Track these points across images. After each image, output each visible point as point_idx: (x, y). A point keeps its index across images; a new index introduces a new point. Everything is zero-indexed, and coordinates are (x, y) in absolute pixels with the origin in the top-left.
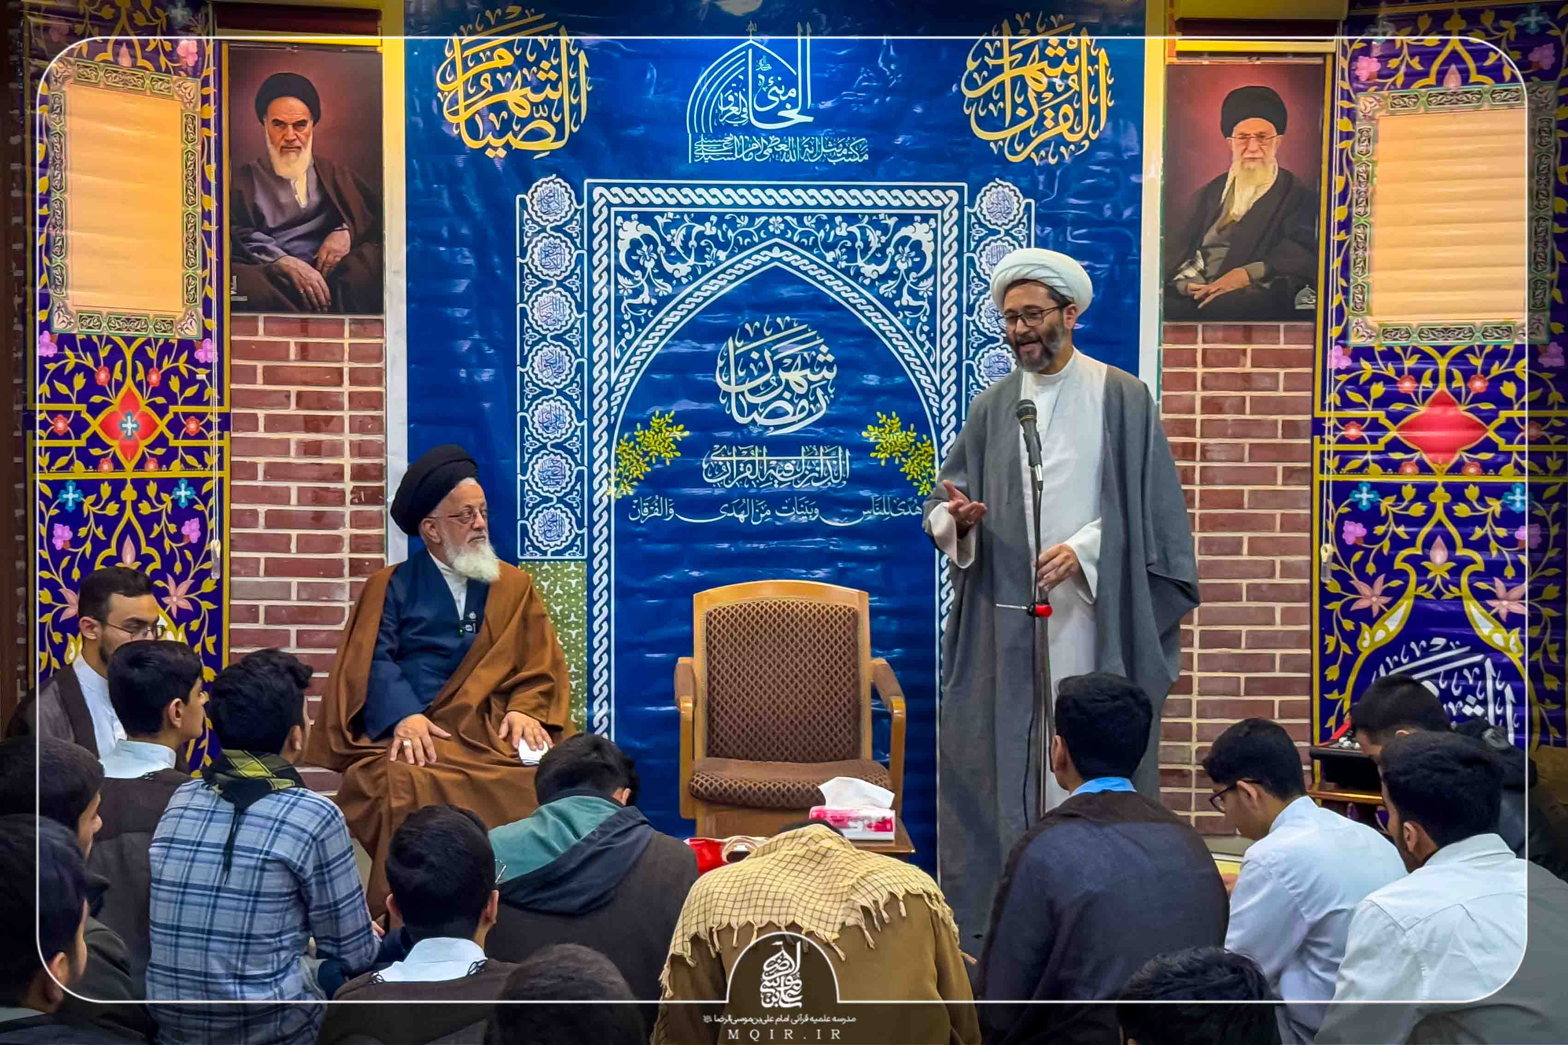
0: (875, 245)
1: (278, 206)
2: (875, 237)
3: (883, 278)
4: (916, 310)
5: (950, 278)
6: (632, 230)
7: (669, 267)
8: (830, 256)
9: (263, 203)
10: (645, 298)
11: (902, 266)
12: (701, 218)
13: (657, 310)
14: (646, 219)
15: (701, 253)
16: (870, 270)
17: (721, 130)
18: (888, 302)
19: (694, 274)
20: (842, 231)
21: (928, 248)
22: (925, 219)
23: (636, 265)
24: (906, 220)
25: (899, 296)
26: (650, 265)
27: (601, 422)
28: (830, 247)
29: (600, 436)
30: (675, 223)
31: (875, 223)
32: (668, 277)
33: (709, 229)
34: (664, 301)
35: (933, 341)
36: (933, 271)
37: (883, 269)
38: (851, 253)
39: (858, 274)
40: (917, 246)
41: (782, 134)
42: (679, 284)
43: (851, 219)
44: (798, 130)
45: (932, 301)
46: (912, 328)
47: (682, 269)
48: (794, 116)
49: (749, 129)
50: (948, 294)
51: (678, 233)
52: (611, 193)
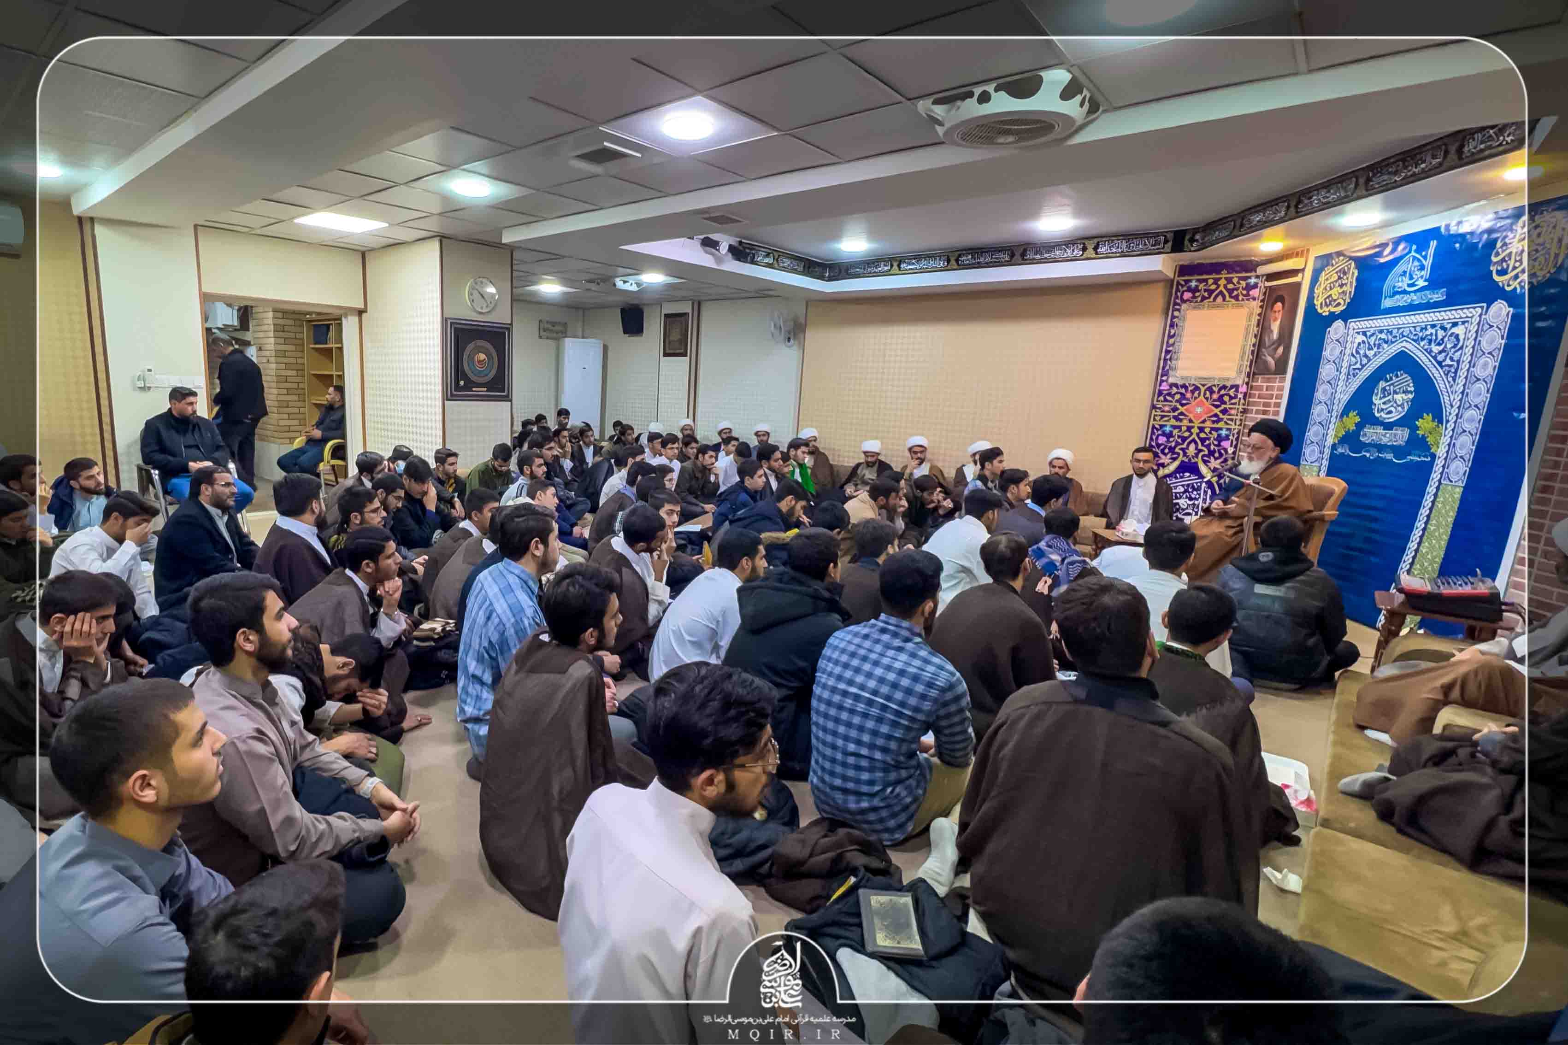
0: (1440, 337)
1: (1269, 339)
2: (1441, 333)
3: (1440, 353)
4: (1450, 366)
5: (1468, 350)
6: (1360, 338)
7: (1368, 352)
8: (1422, 344)
9: (1266, 339)
10: (1358, 366)
11: (1449, 346)
12: (1381, 332)
13: (1360, 370)
14: (1364, 334)
15: (1379, 345)
16: (1436, 349)
17: (1396, 293)
18: (1440, 363)
19: (1375, 355)
20: (1428, 333)
21: (1461, 337)
22: (1463, 323)
23: (1357, 352)
24: (1455, 324)
25: (1444, 360)
26: (1362, 352)
27: (1334, 414)
28: (1422, 339)
29: (1333, 420)
30: (1373, 334)
31: (1444, 328)
32: (1366, 356)
33: (1383, 336)
34: (1363, 366)
35: (1454, 380)
36: (1461, 348)
37: (1440, 348)
38: (1430, 341)
39: (1431, 351)
40: (1457, 337)
41: (1415, 292)
42: (1369, 360)
43: (1433, 326)
44: (1423, 289)
45: (1458, 362)
46: (1447, 375)
47: (1371, 353)
48: (1421, 283)
49: (1405, 292)
50: (1466, 358)
51: (1373, 339)
52: (1356, 324)
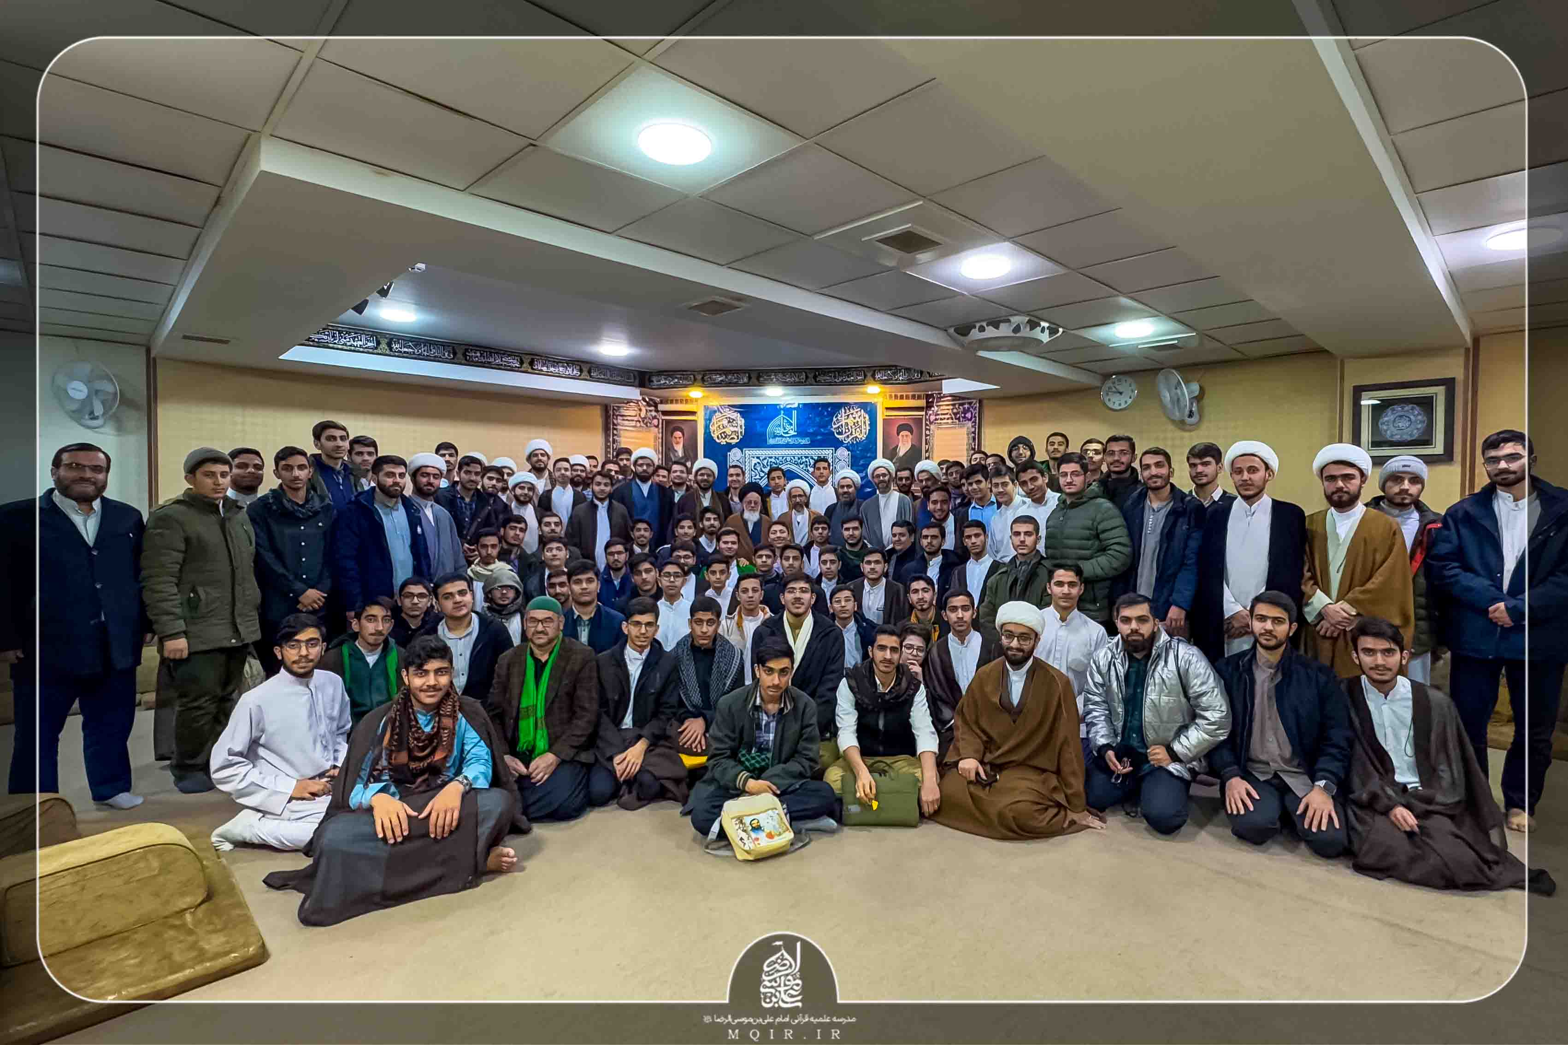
1: (675, 456)
6: (755, 461)
9: (672, 455)
17: (775, 437)
20: (804, 460)
23: (755, 469)
28: (801, 465)
30: (764, 459)
39: (808, 471)
41: (788, 437)
44: (793, 436)
48: (792, 433)
49: (781, 436)
51: (765, 461)
52: (748, 452)
